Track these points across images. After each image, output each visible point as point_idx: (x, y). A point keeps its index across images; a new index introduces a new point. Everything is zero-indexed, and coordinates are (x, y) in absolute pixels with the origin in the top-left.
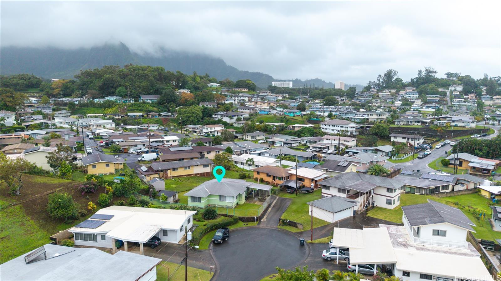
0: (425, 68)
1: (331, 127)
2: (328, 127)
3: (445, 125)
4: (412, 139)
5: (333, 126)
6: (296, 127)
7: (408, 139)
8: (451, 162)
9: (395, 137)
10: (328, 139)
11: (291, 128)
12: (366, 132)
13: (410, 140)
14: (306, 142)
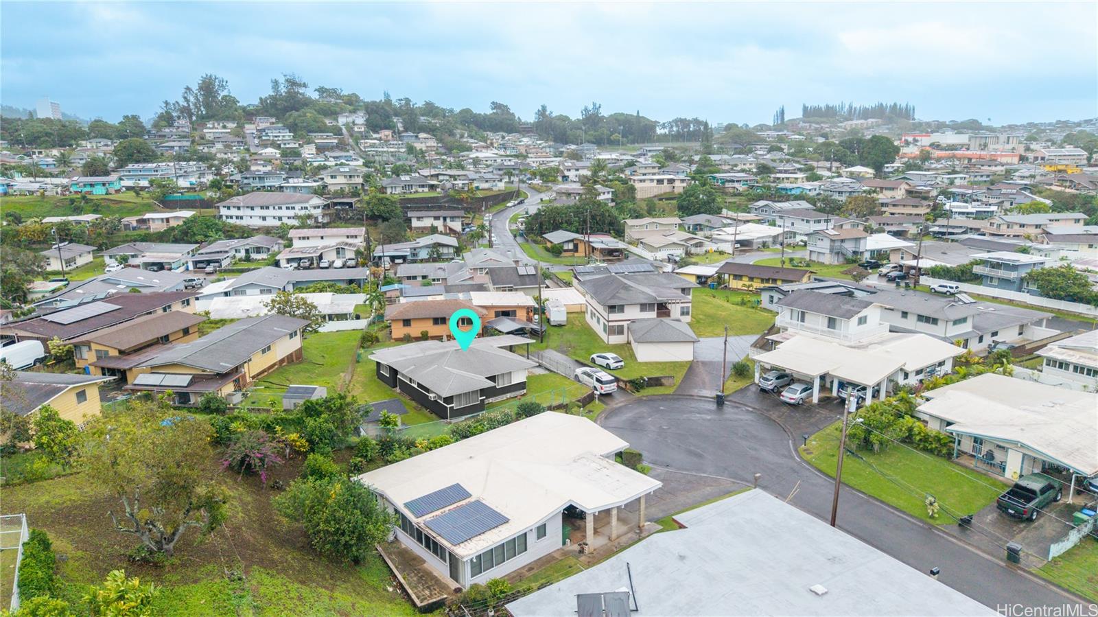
0: (285, 76)
1: (258, 212)
2: (249, 212)
3: (466, 189)
4: (451, 217)
5: (262, 208)
6: (153, 219)
7: (445, 219)
8: (566, 247)
9: (419, 218)
10: (304, 238)
11: (135, 224)
12: (347, 214)
13: (448, 220)
14: (247, 251)
